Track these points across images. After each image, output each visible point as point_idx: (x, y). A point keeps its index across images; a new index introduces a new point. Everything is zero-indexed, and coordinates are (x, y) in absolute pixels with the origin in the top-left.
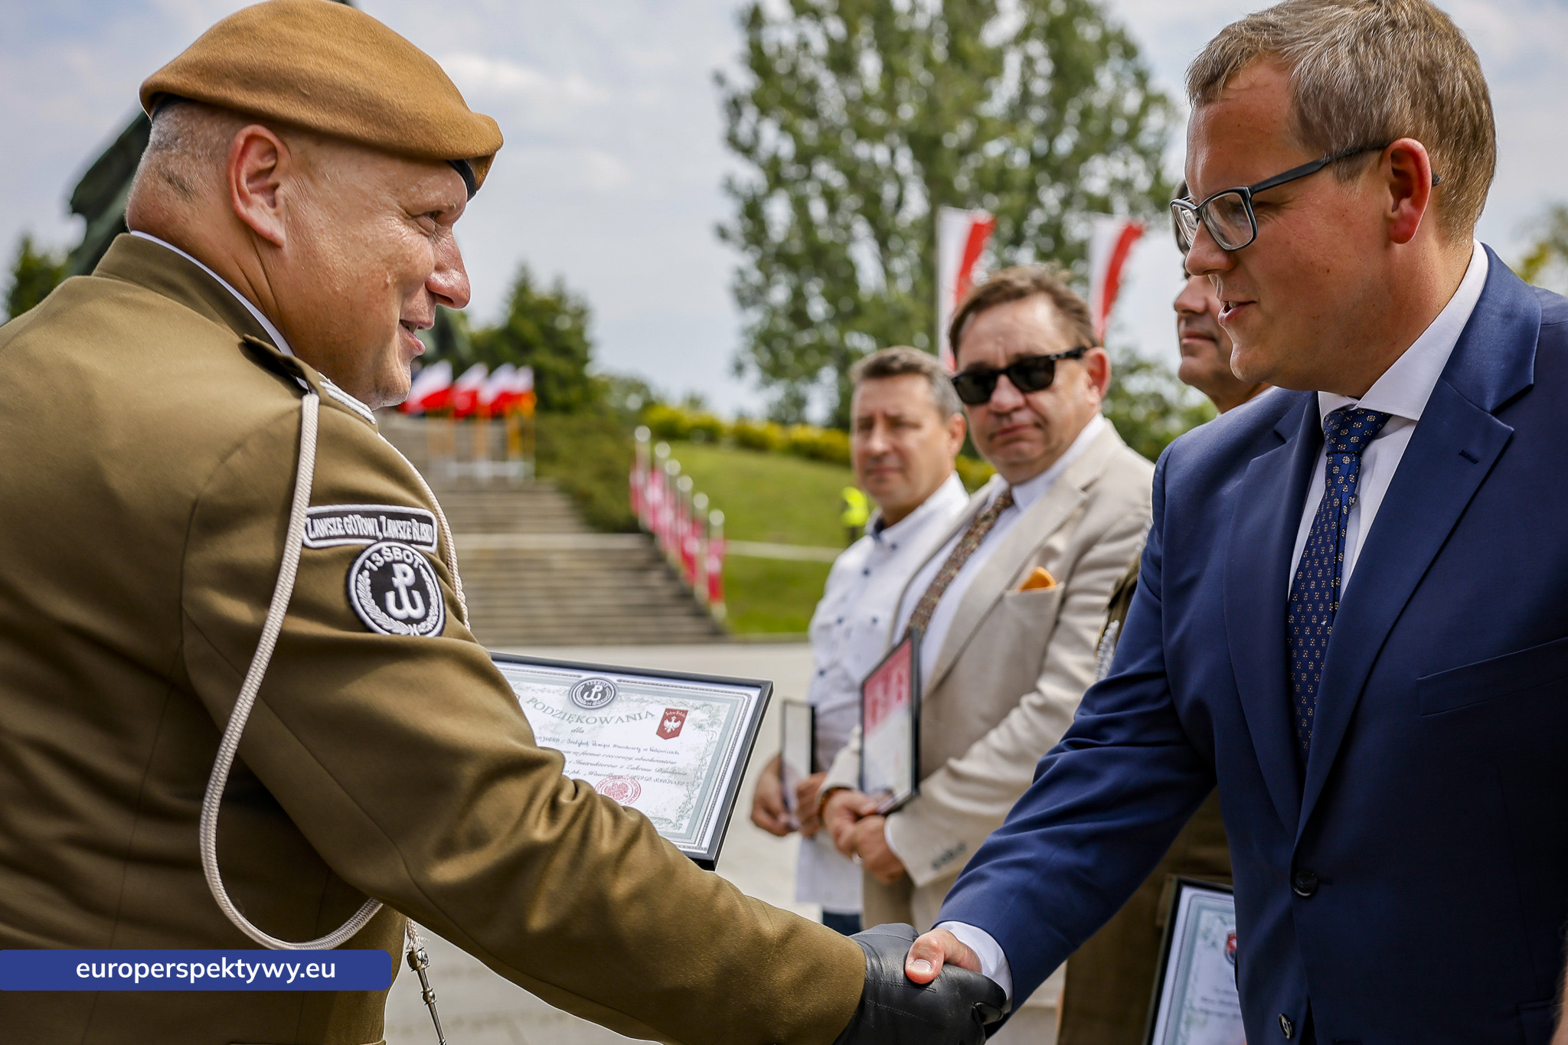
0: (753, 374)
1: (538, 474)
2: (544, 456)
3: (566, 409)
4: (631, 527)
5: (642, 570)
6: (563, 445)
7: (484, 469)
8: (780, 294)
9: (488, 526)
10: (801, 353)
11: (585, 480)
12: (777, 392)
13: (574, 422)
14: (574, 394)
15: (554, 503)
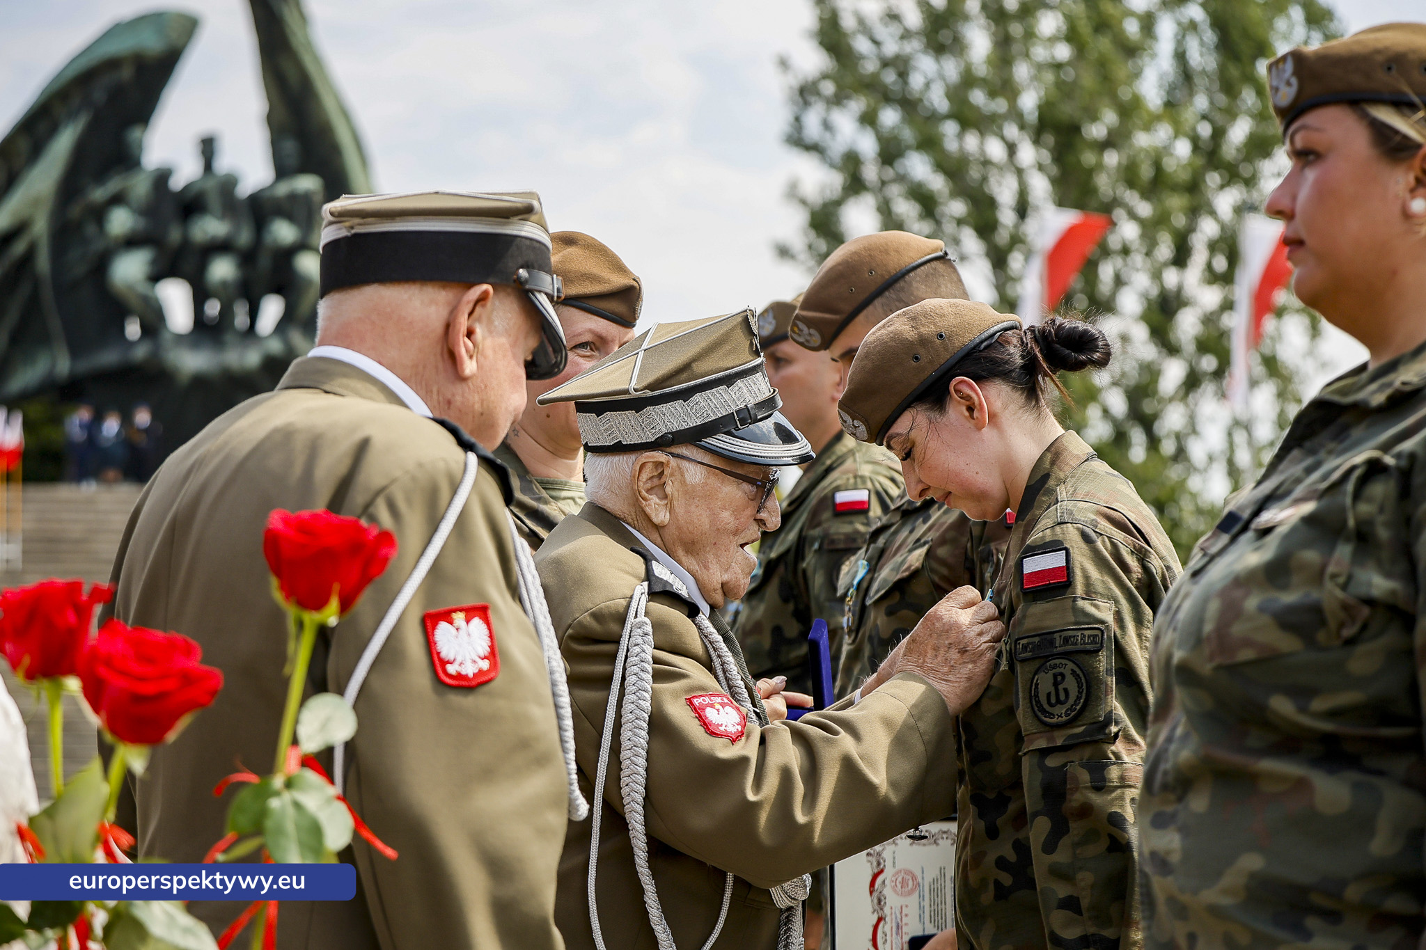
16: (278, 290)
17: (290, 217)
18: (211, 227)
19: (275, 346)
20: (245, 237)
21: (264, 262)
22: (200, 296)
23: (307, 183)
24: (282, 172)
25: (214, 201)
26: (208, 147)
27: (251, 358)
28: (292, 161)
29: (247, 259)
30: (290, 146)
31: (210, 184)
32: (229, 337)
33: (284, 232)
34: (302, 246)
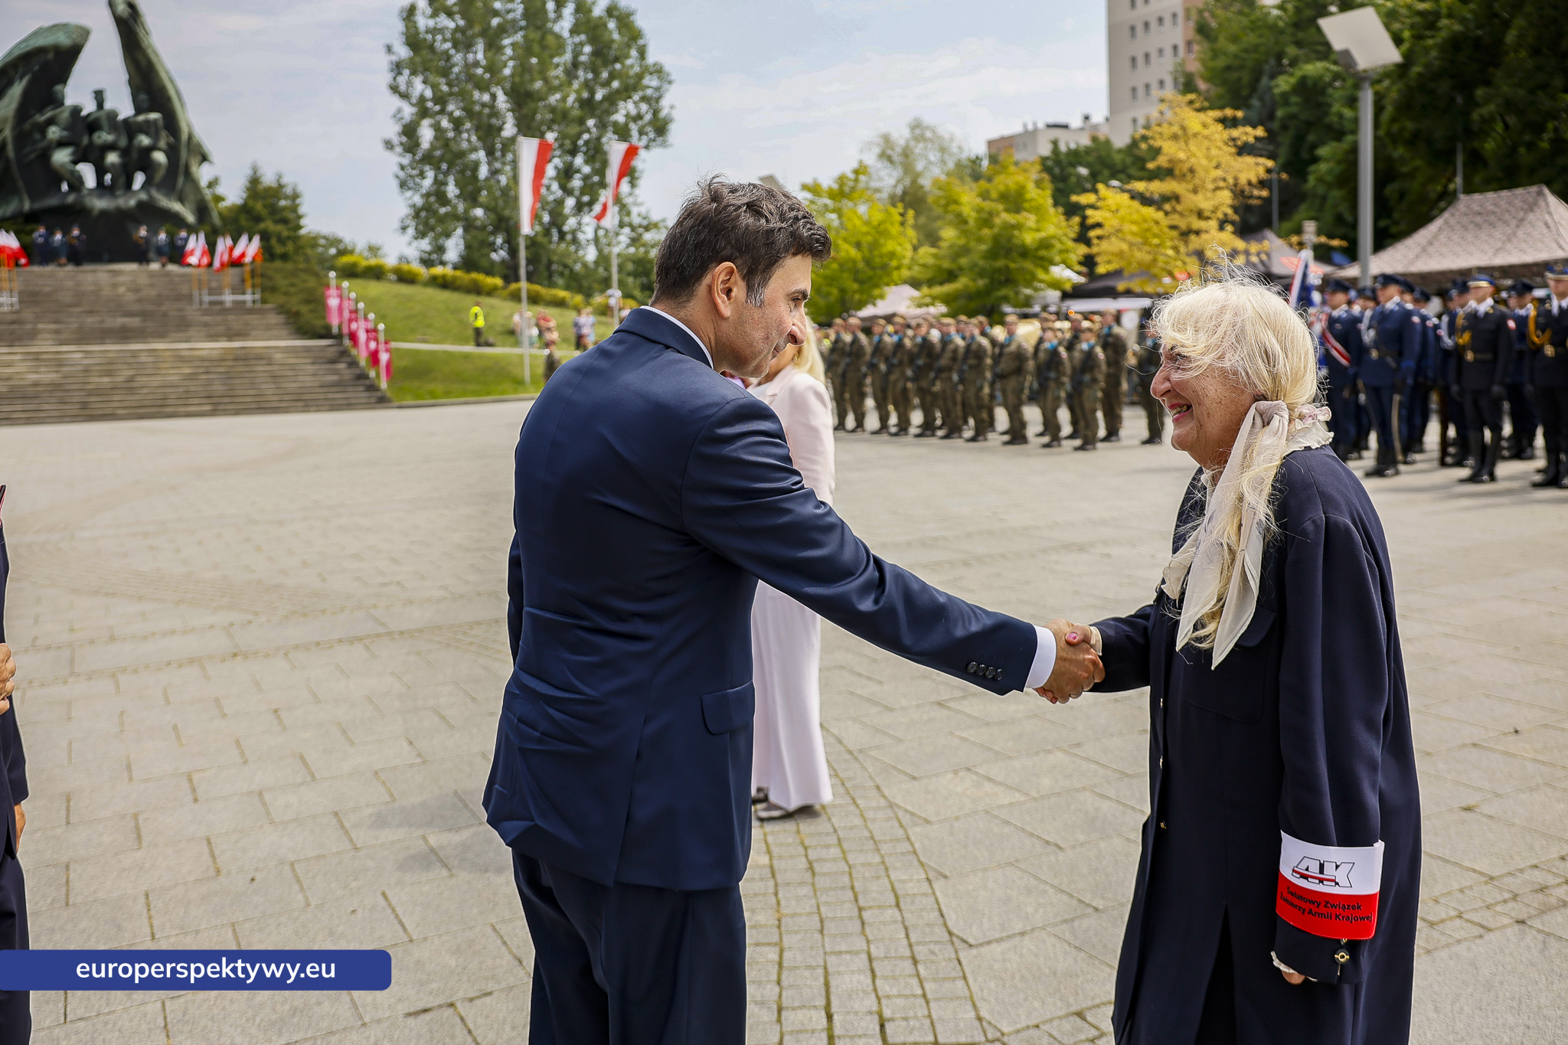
0: (411, 231)
1: (264, 301)
2: (268, 290)
3: (284, 257)
4: (326, 333)
5: (333, 361)
6: (281, 282)
7: (228, 298)
8: (427, 183)
9: (231, 336)
10: (442, 220)
11: (294, 303)
12: (425, 244)
13: (289, 266)
14: (290, 247)
15: (274, 319)
16: (143, 170)
17: (147, 134)
18: (105, 137)
19: (143, 196)
20: (123, 142)
21: (135, 155)
22: (100, 172)
23: (154, 116)
24: (139, 110)
25: (105, 123)
26: (99, 96)
27: (132, 202)
28: (145, 105)
29: (125, 153)
30: (143, 97)
31: (101, 113)
32: (119, 193)
33: (145, 140)
34: (153, 148)
